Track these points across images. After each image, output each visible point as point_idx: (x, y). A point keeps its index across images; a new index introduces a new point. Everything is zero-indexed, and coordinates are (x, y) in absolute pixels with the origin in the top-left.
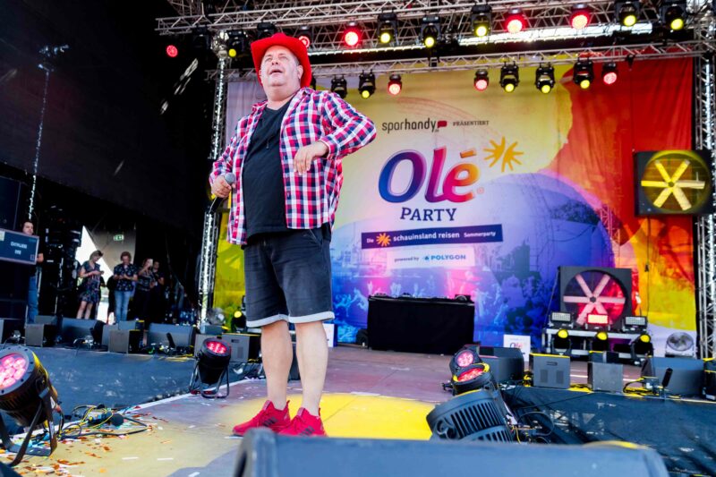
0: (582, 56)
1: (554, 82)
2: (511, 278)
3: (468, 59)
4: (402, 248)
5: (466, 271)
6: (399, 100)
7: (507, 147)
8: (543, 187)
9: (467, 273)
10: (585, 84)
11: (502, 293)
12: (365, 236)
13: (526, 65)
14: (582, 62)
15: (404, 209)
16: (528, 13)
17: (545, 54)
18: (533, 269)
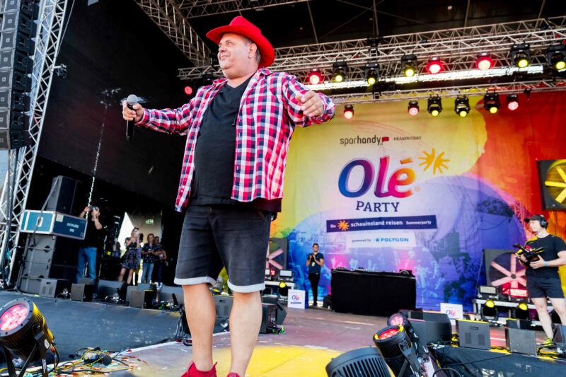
0: (490, 90)
1: (469, 109)
2: (446, 258)
3: (402, 93)
4: (358, 232)
5: (408, 251)
6: (352, 122)
7: (436, 156)
8: (467, 186)
9: (410, 252)
10: (494, 110)
11: (440, 269)
12: (329, 223)
13: (447, 97)
14: (489, 94)
15: (358, 202)
16: (447, 61)
17: (462, 89)
18: (462, 251)
